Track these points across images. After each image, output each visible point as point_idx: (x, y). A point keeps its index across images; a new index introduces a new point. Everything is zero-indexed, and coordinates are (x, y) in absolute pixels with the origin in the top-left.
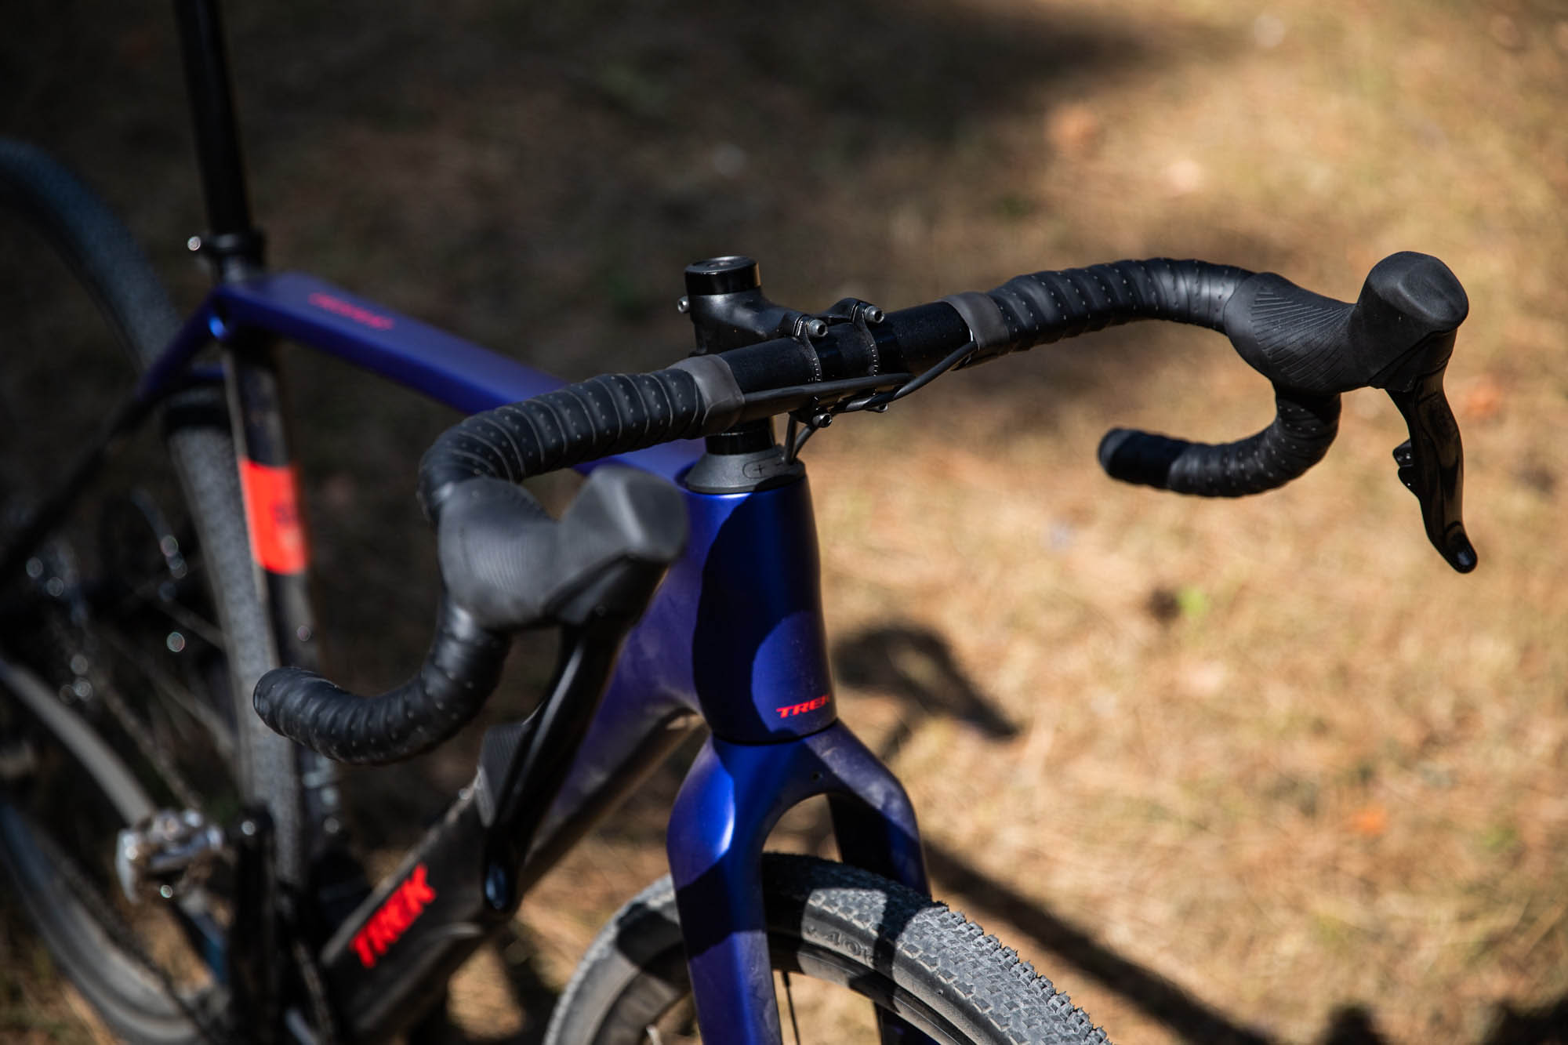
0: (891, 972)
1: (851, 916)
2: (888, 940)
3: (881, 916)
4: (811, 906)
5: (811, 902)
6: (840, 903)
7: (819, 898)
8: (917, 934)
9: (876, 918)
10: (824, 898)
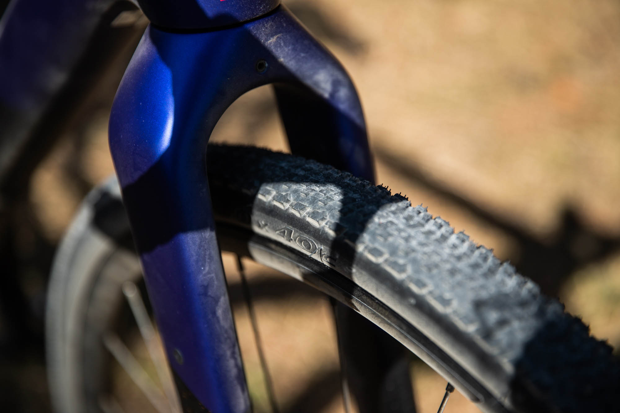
0: (350, 274)
1: (304, 213)
2: (347, 241)
3: (337, 214)
4: (260, 200)
5: (260, 197)
6: (292, 199)
7: (269, 193)
8: (381, 235)
9: (333, 216)
10: (274, 193)
